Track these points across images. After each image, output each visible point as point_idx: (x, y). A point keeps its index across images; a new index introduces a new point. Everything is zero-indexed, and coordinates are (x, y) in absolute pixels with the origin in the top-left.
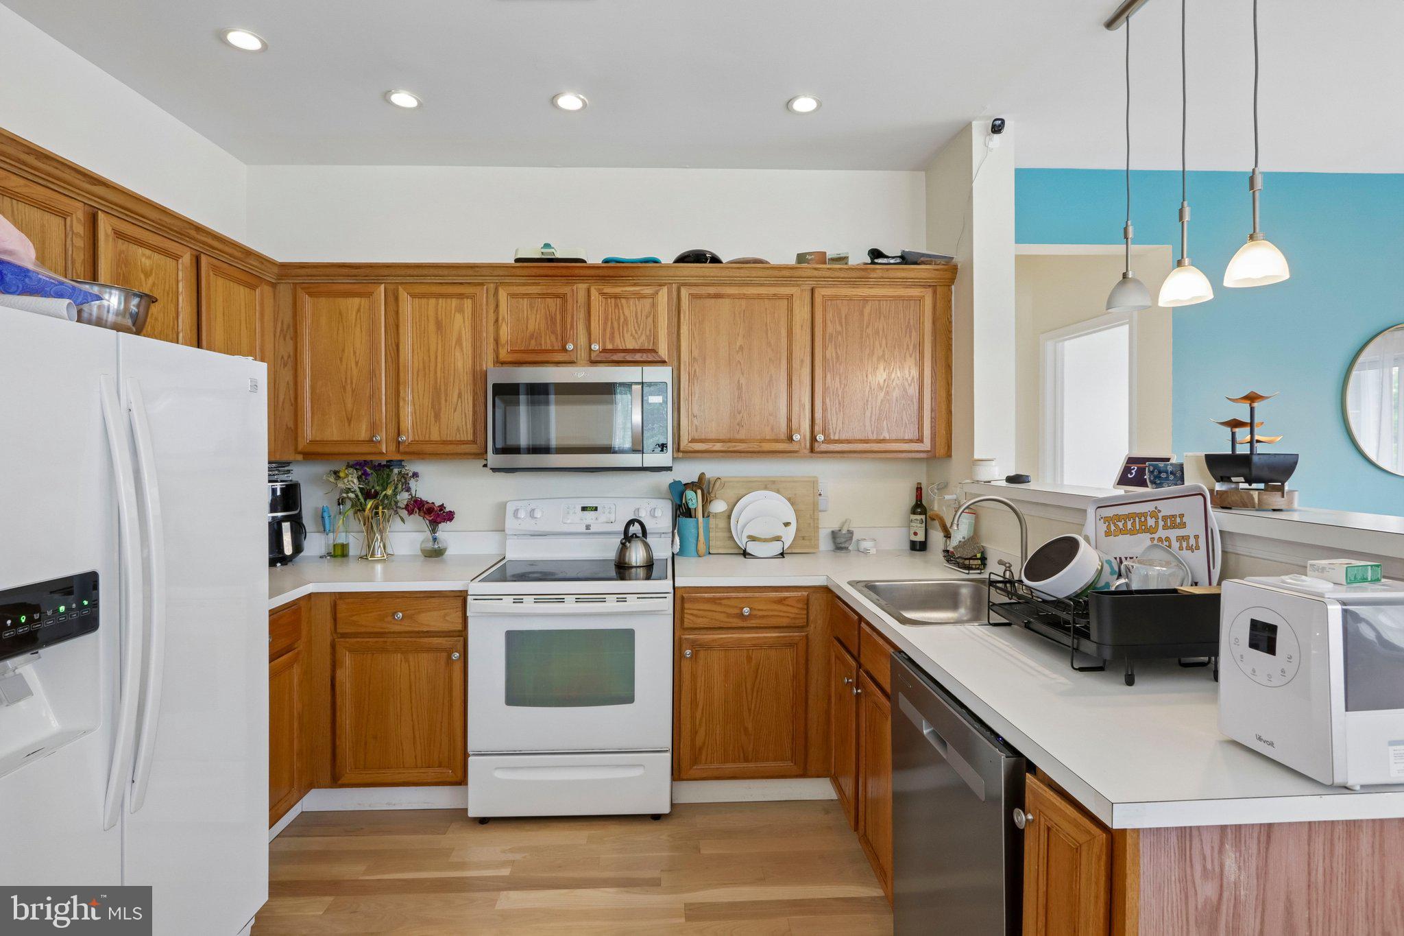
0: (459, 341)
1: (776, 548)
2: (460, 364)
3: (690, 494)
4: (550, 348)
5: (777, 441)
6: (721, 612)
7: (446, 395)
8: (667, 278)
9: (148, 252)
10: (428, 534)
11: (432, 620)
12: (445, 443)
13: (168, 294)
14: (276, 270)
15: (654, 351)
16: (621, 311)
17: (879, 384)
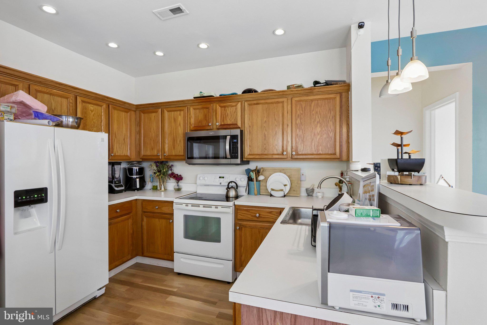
0: (180, 125)
1: (282, 194)
2: (180, 131)
3: (251, 173)
4: (205, 125)
5: (278, 154)
6: (250, 215)
7: (176, 141)
8: (241, 99)
9: (92, 105)
11: (165, 210)
12: (176, 156)
13: (99, 116)
14: (135, 107)
15: (236, 124)
16: (226, 112)
17: (318, 132)
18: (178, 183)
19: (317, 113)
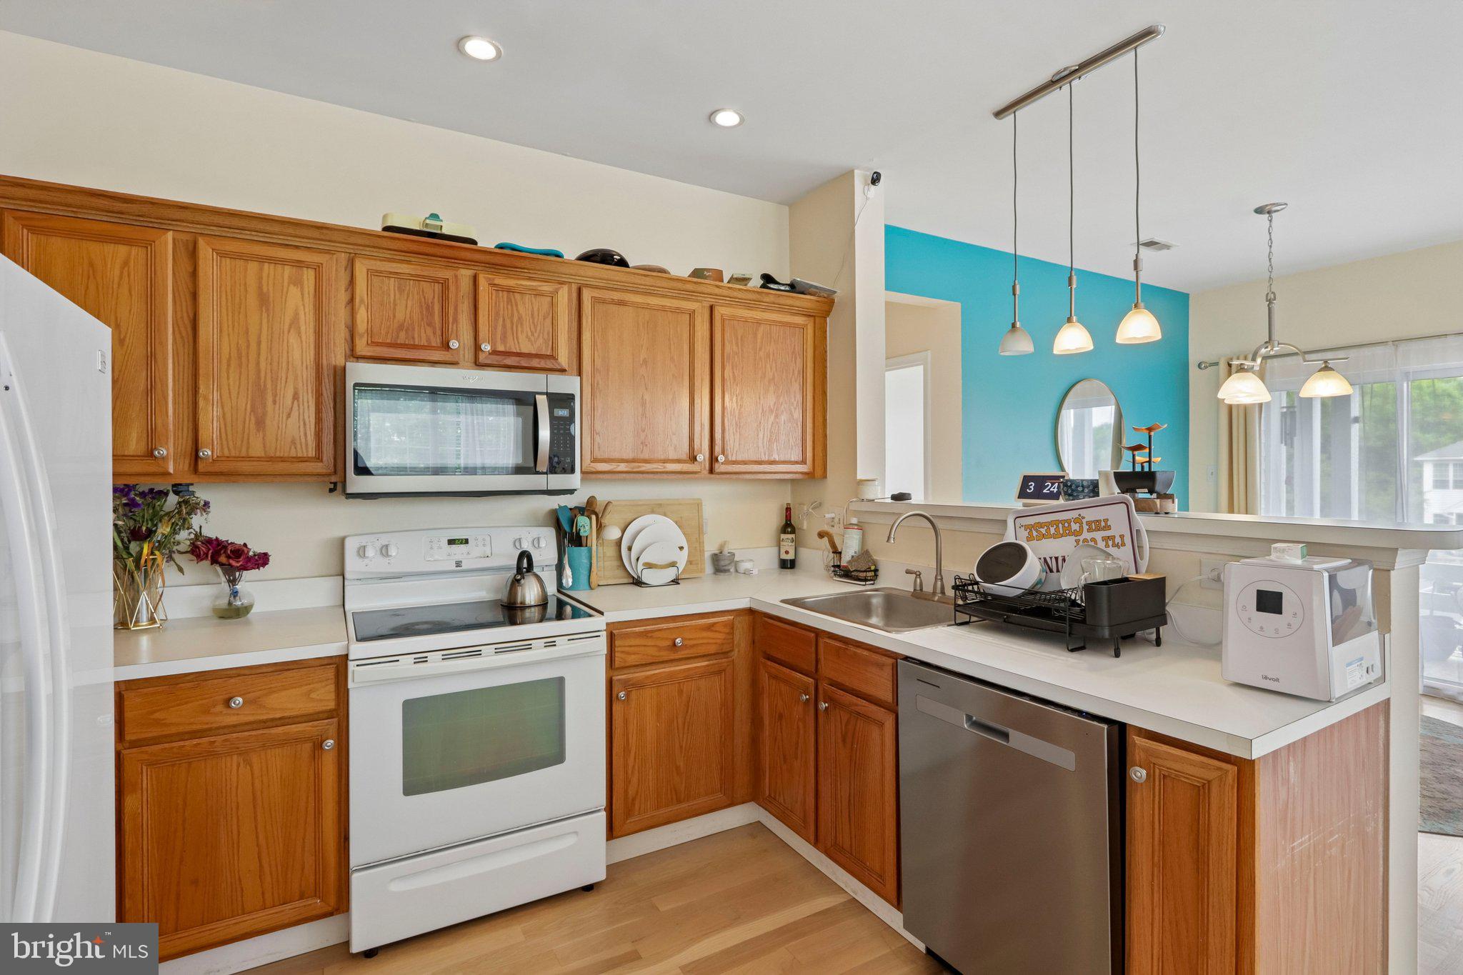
0: (295, 322)
1: (671, 574)
2: (296, 354)
3: (582, 521)
4: (426, 344)
5: (679, 461)
6: (653, 646)
7: (275, 395)
8: (567, 276)
10: (225, 586)
11: (288, 701)
12: (271, 459)
15: (553, 357)
16: (515, 308)
17: (769, 407)
18: (232, 582)
19: (768, 355)
